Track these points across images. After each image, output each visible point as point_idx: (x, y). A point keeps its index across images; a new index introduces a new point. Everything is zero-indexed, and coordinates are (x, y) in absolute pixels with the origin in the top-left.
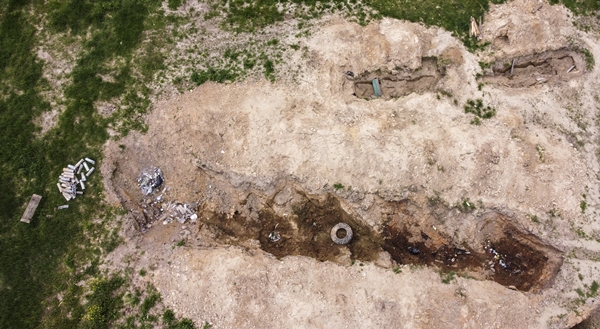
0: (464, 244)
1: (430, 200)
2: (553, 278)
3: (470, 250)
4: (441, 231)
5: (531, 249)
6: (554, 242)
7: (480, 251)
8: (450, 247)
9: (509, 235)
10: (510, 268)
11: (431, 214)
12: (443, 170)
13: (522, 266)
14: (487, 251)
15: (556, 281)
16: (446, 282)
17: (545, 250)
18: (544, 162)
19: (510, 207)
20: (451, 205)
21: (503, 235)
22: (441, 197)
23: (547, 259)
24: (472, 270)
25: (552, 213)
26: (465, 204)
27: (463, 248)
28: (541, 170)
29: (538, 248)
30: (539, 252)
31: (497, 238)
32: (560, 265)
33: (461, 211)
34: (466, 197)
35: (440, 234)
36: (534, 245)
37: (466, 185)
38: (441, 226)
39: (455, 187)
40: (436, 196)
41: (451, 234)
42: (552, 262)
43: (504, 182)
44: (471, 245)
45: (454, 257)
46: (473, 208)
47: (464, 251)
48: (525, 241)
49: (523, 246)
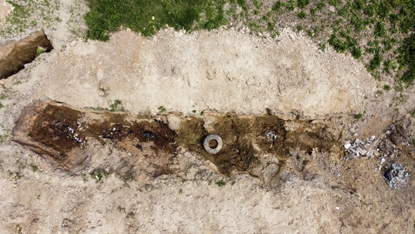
0: (103, 144)
1: (133, 178)
2: (22, 116)
3: (99, 139)
4: (124, 152)
5: (43, 143)
6: (19, 148)
7: (90, 138)
8: (117, 140)
9: (63, 155)
10: (65, 126)
11: (132, 166)
12: (120, 208)
13: (54, 129)
14: (84, 139)
15: (20, 112)
16: (118, 102)
17: (30, 142)
18: (18, 226)
19: (57, 178)
20: (113, 175)
21: (69, 154)
22: (123, 182)
23: (29, 135)
24: (97, 121)
25: (19, 175)
26: (100, 177)
27: (104, 140)
28: (21, 216)
29: (37, 144)
30: (37, 140)
31: (74, 151)
32: (16, 128)
33: (104, 170)
34: (99, 184)
35: (125, 149)
36: (40, 146)
37: (98, 196)
38: (124, 156)
39: (109, 192)
40: (128, 182)
41: (115, 151)
42: (24, 131)
43: (61, 201)
44: (97, 142)
45: (114, 132)
46: (92, 174)
47: (104, 137)
48: (48, 149)
49: (51, 146)
